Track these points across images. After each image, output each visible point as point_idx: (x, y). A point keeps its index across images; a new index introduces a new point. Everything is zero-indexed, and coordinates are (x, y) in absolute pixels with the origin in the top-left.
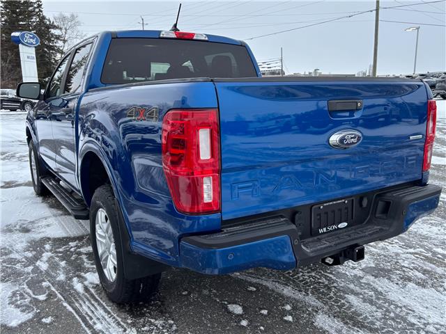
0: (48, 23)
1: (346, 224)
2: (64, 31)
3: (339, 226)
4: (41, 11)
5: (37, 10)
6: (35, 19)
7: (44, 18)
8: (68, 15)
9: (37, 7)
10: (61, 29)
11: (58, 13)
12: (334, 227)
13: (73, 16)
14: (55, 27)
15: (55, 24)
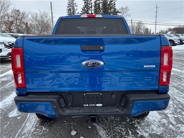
0: (117, 11)
1: (102, 105)
2: (122, 14)
3: (97, 105)
4: (115, 7)
5: (114, 6)
6: (112, 10)
7: (115, 9)
8: (124, 7)
9: (114, 5)
10: (121, 13)
11: (121, 7)
12: (93, 105)
13: (126, 7)
14: (119, 12)
15: (119, 11)
